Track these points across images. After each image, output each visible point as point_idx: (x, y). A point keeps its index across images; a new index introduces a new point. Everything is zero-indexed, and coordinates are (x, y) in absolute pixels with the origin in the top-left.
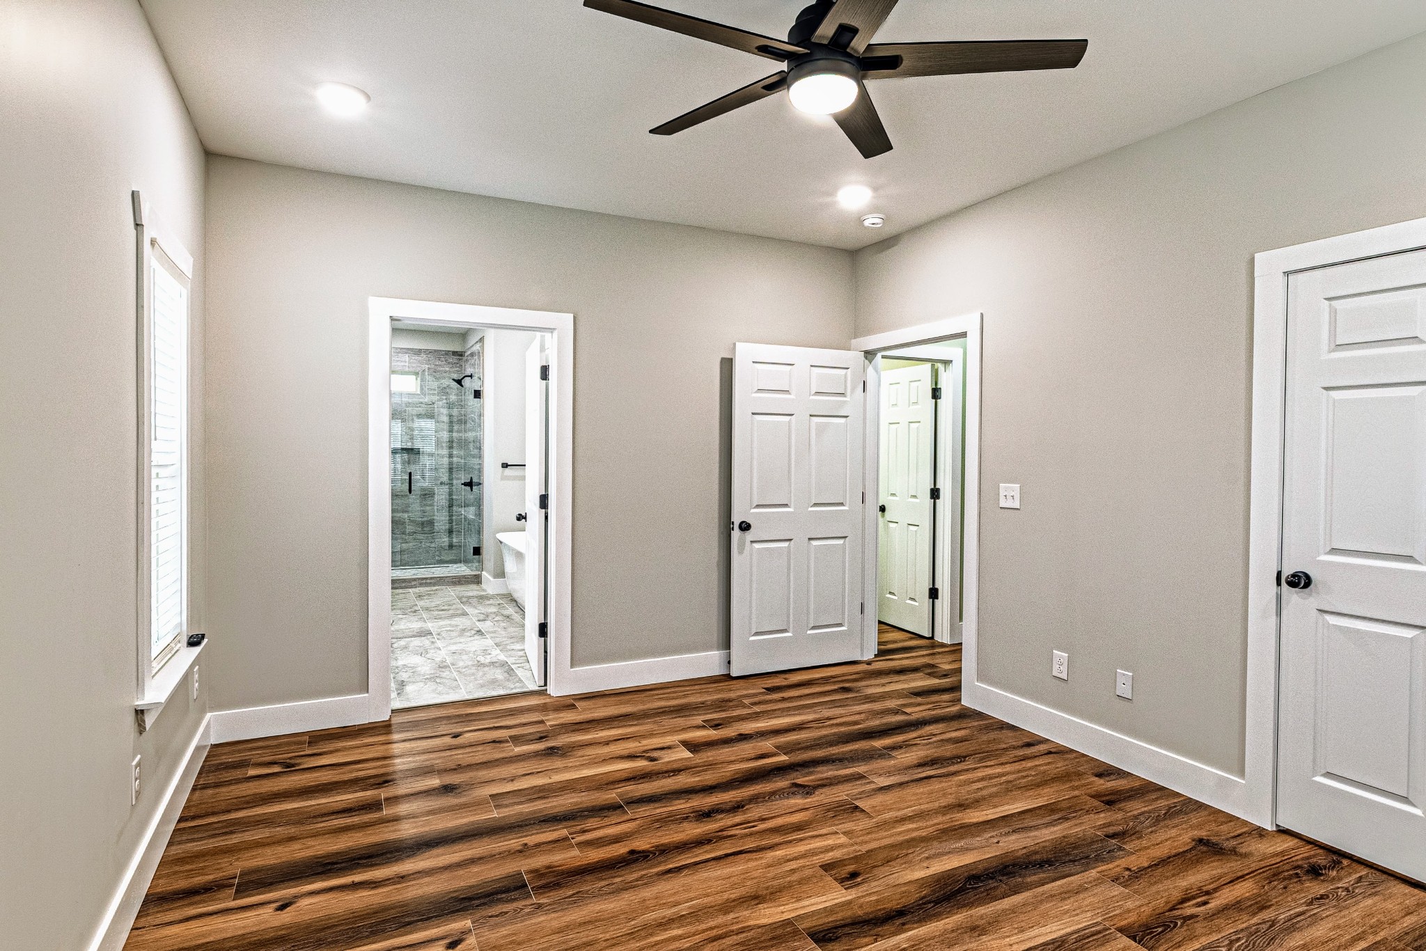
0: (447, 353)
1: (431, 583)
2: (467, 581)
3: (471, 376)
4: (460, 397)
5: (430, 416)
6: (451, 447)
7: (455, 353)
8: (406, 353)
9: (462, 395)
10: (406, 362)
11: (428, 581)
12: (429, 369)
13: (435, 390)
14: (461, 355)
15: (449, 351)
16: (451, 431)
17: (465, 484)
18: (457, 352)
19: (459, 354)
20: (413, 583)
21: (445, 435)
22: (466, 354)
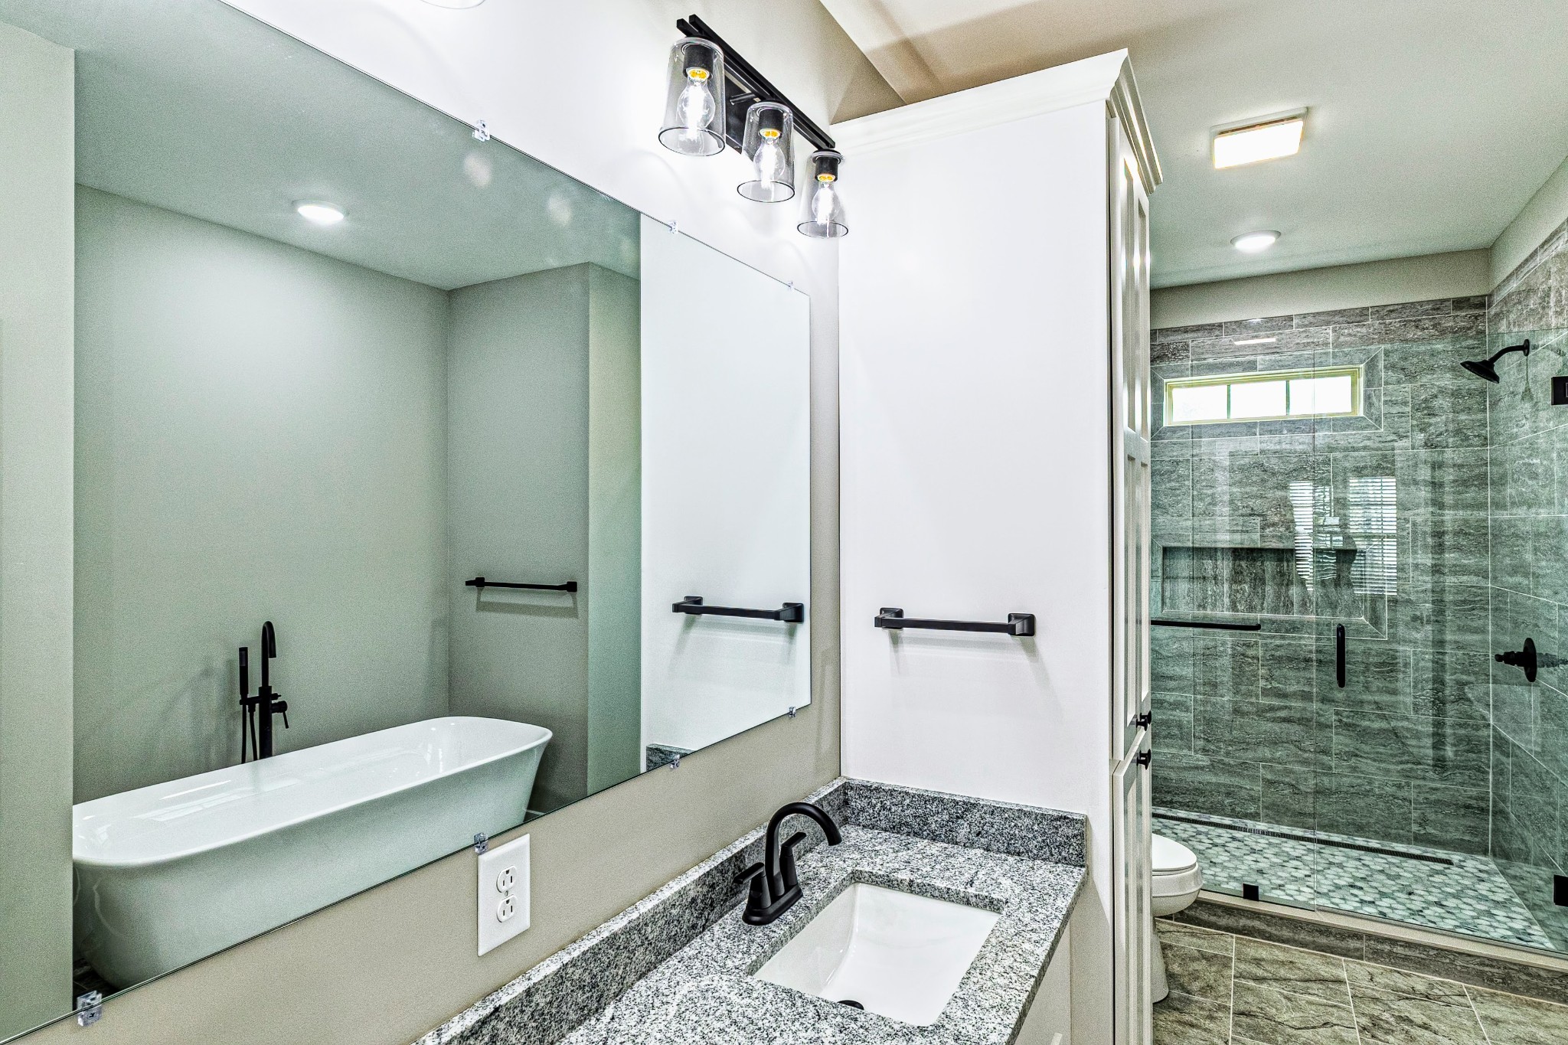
0: (1438, 305)
1: (1406, 958)
2: (1537, 987)
3: (1525, 348)
4: (1480, 416)
5: (1383, 466)
6: (1439, 548)
7: (1459, 303)
8: (1328, 323)
9: (1484, 410)
10: (1326, 344)
11: (1399, 950)
12: (1387, 353)
13: (1405, 403)
14: (1482, 305)
15: (1442, 301)
16: (1438, 504)
17: (1509, 658)
18: (1467, 299)
19: (1480, 303)
20: (1353, 944)
21: (1423, 515)
22: (1497, 298)
